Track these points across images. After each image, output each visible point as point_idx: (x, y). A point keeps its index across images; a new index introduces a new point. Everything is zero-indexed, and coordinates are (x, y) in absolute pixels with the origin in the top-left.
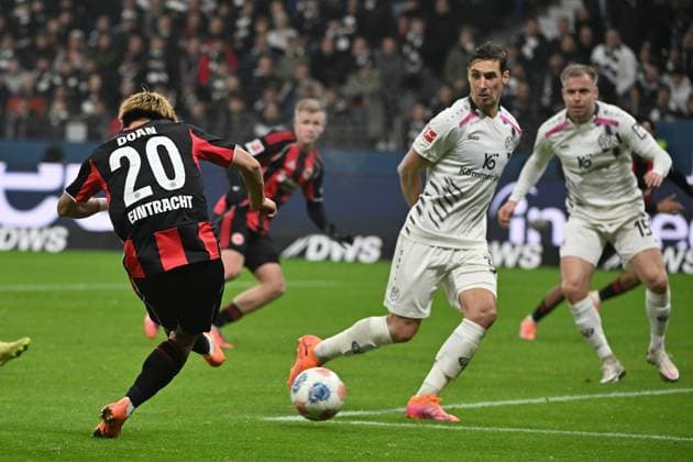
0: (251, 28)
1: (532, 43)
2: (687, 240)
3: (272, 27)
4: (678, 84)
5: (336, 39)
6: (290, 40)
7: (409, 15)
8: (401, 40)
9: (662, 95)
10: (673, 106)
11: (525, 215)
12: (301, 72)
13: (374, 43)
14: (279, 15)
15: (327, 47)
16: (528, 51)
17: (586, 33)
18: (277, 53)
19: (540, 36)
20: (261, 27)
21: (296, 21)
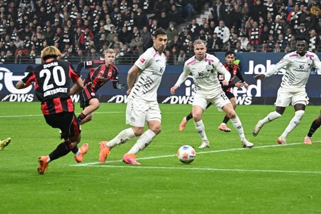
0: (98, 24)
1: (194, 27)
2: (246, 93)
3: (105, 24)
4: (244, 40)
5: (127, 27)
6: (111, 28)
7: (152, 18)
8: (149, 27)
9: (238, 44)
10: (242, 48)
11: (191, 86)
12: (115, 38)
13: (140, 28)
14: (108, 20)
15: (124, 30)
16: (192, 30)
17: (212, 23)
18: (107, 32)
19: (197, 25)
20: (101, 24)
21: (113, 21)
